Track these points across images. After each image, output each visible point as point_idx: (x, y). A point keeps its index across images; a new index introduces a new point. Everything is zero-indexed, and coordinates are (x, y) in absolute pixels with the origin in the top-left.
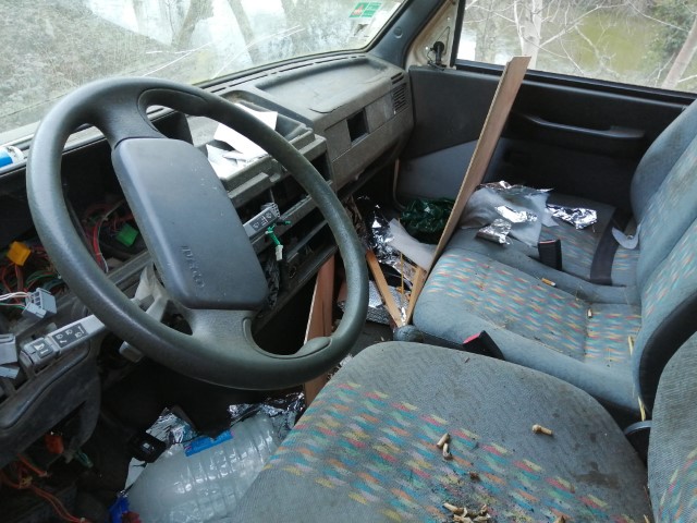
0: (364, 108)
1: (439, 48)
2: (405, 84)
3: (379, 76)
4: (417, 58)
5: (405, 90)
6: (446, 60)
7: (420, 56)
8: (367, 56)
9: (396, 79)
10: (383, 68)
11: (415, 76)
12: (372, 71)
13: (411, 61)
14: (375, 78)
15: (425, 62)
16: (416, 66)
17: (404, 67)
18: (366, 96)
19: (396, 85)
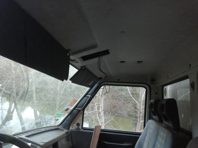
0: (57, 141)
1: (78, 124)
2: (69, 134)
3: (62, 132)
4: (72, 127)
5: (69, 136)
6: (80, 127)
7: (73, 126)
8: (59, 127)
9: (67, 133)
10: (63, 130)
11: (72, 132)
12: (60, 131)
13: (71, 128)
14: (61, 133)
15: (75, 128)
16: (72, 130)
17: (69, 130)
18: (58, 138)
19: (67, 135)
